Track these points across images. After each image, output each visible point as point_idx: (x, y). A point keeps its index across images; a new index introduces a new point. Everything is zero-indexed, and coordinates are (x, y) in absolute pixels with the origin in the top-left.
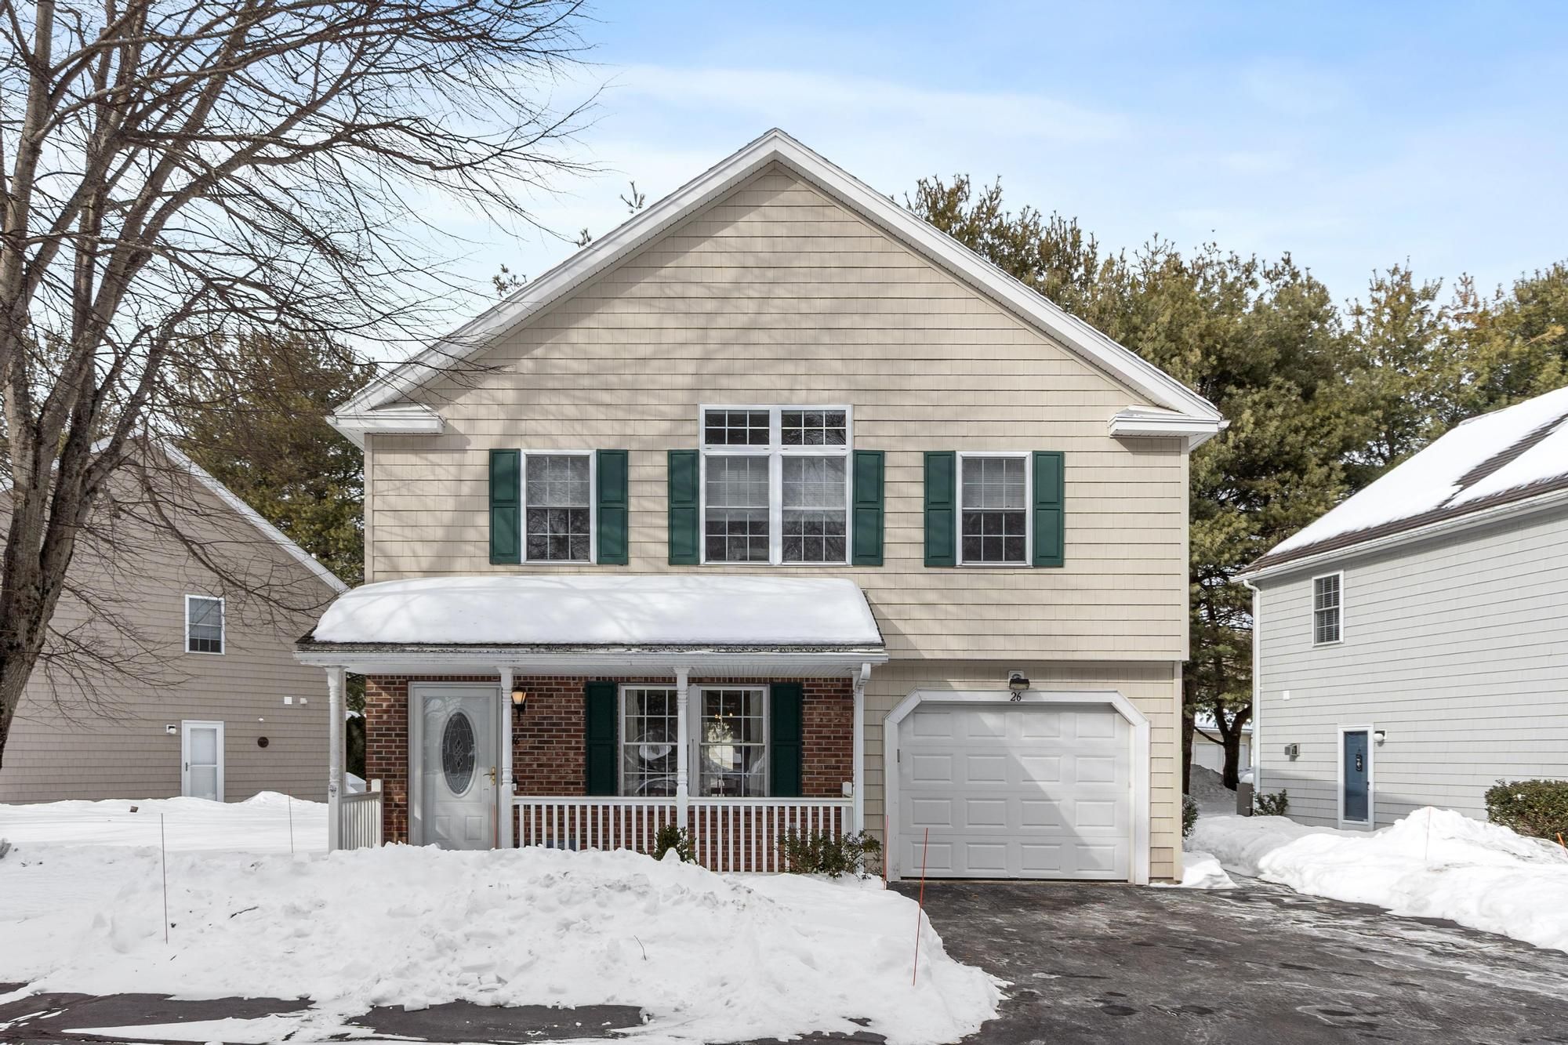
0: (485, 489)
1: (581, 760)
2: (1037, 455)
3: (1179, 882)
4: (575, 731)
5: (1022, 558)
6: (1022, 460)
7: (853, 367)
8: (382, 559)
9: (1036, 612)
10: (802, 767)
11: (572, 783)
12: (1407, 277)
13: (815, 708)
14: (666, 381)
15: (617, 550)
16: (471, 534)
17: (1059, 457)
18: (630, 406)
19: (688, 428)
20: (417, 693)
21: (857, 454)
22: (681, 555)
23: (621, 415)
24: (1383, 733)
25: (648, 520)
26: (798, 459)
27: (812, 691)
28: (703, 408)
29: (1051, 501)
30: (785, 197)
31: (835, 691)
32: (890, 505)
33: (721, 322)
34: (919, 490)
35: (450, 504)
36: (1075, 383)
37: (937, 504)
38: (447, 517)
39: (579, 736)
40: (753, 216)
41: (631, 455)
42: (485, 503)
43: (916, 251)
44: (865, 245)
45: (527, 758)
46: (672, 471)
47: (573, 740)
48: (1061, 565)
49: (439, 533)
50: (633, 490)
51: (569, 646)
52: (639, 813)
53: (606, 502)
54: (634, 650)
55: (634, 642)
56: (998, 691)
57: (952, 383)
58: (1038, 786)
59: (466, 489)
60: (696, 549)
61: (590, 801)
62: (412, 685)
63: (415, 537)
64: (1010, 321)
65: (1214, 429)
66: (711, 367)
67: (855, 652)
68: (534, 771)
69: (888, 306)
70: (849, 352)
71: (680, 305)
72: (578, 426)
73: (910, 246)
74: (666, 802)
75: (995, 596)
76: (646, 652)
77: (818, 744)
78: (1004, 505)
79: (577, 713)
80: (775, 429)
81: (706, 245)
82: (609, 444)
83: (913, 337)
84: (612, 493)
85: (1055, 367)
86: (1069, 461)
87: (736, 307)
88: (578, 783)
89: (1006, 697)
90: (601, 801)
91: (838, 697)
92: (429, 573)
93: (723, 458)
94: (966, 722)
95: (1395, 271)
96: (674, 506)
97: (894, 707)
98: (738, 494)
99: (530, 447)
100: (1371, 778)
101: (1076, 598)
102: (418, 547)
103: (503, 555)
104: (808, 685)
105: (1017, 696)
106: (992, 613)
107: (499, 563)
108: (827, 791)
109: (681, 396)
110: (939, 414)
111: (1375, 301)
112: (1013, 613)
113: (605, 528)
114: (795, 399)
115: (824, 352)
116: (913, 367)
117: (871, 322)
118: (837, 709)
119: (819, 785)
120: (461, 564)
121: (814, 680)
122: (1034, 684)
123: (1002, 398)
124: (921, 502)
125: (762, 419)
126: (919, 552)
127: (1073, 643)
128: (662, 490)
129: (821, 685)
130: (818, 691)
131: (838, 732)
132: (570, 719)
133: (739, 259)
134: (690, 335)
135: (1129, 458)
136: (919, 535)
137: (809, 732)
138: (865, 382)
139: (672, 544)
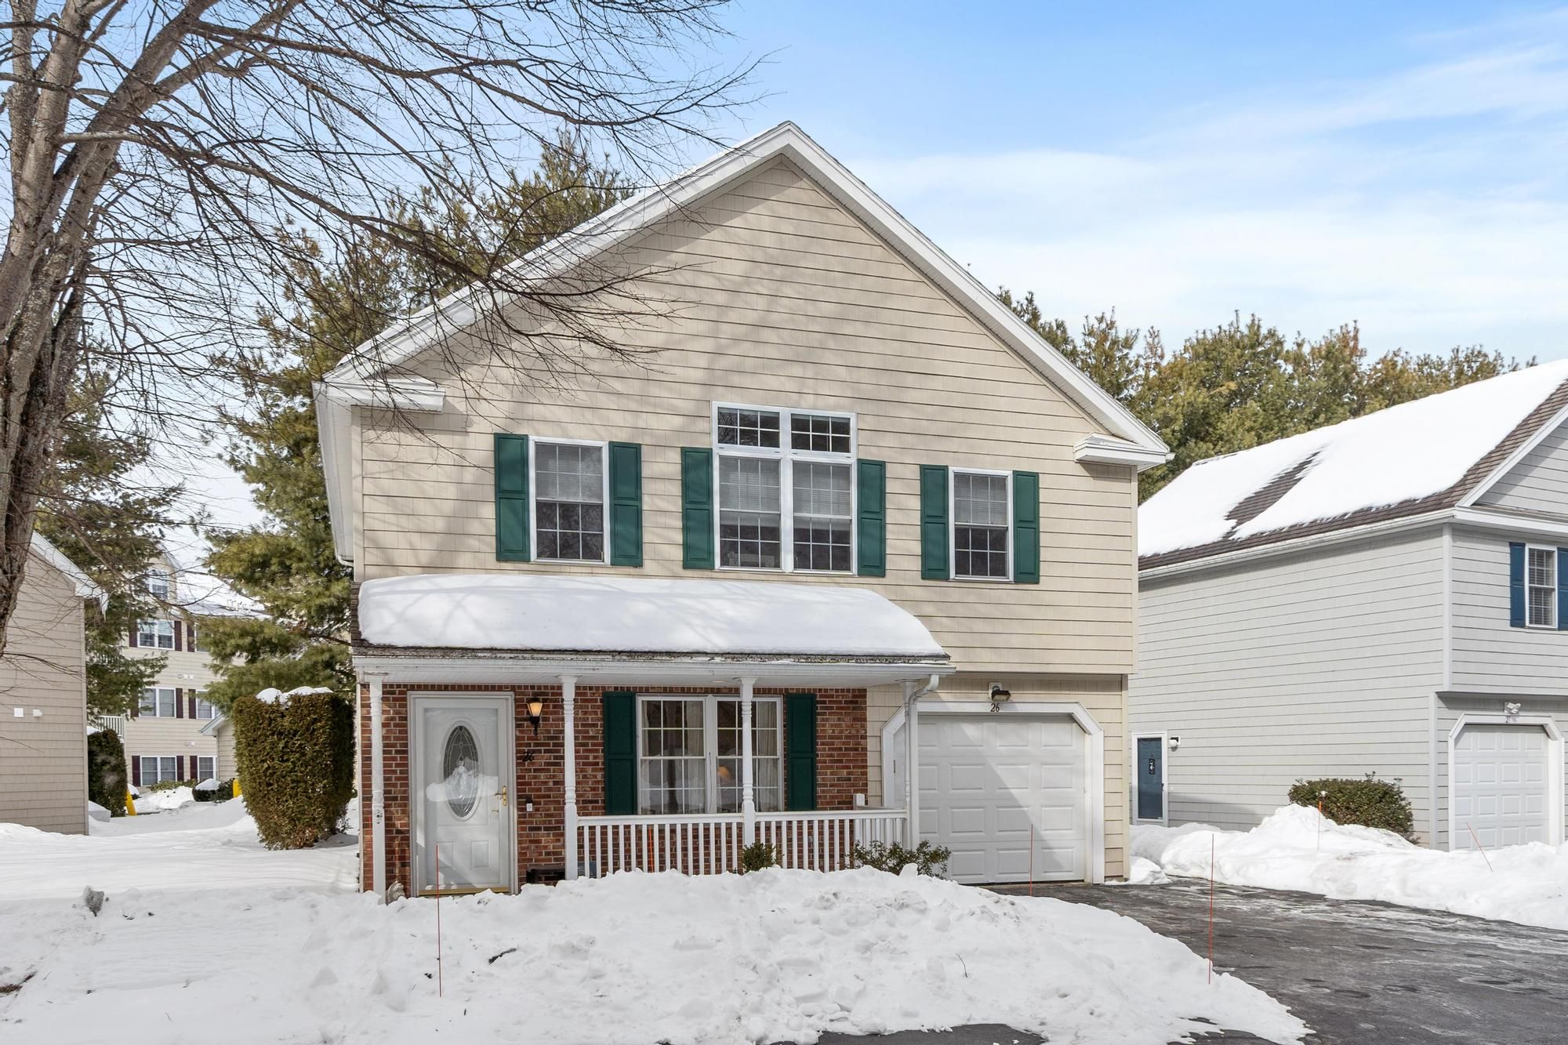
0: (490, 478)
1: (599, 776)
2: (1016, 474)
3: (1126, 880)
4: (593, 745)
5: (1003, 573)
6: (1004, 479)
7: (857, 375)
8: (374, 551)
9: (1016, 627)
10: (816, 780)
11: (591, 802)
12: (1111, 326)
13: (827, 720)
14: (680, 373)
15: (633, 552)
16: (475, 527)
17: (1034, 477)
18: (643, 397)
19: (702, 425)
20: (418, 704)
21: (861, 463)
22: (696, 559)
23: (633, 406)
24: (1177, 739)
25: (662, 520)
26: (806, 465)
27: (824, 702)
28: (716, 405)
29: (1028, 521)
30: (792, 193)
31: (846, 702)
32: (891, 516)
33: (733, 316)
34: (916, 503)
35: (451, 492)
36: (1047, 407)
37: (933, 518)
38: (448, 507)
39: (597, 751)
40: (760, 209)
41: (644, 449)
42: (490, 493)
43: (912, 264)
44: (866, 252)
45: (542, 775)
46: (686, 469)
47: (591, 756)
48: (1037, 582)
49: (440, 525)
50: (647, 487)
51: (651, 654)
52: (662, 831)
53: (621, 498)
54: (718, 659)
55: (717, 651)
56: (980, 702)
57: (942, 399)
58: (1011, 794)
59: (469, 475)
60: (711, 553)
61: (610, 821)
62: (411, 695)
63: (411, 527)
64: (991, 343)
65: (1162, 460)
66: (723, 363)
67: (924, 663)
68: (550, 789)
69: (886, 316)
70: (854, 359)
71: (691, 294)
72: (588, 414)
73: (905, 258)
74: (733, 818)
75: (983, 610)
76: (729, 660)
77: (831, 755)
78: (989, 522)
79: (595, 725)
80: (785, 432)
81: (716, 234)
82: (622, 437)
83: (910, 349)
84: (626, 490)
85: (1030, 391)
86: (1043, 481)
87: (746, 303)
88: (597, 802)
89: (986, 708)
90: (621, 820)
91: (848, 708)
92: (430, 568)
93: (736, 459)
94: (951, 732)
95: (1101, 320)
96: (688, 506)
97: (890, 718)
98: (750, 498)
99: (538, 434)
100: (1165, 780)
101: (1050, 613)
102: (416, 539)
103: (511, 551)
104: (821, 696)
105: (996, 706)
106: (979, 626)
107: (506, 561)
108: (839, 803)
109: (695, 392)
110: (934, 428)
111: (1088, 345)
112: (998, 627)
113: (619, 528)
114: (803, 404)
115: (829, 357)
116: (910, 380)
117: (873, 331)
118: (848, 720)
119: (833, 797)
120: (464, 560)
121: (826, 690)
122: (1015, 696)
123: (987, 417)
124: (918, 514)
125: (772, 421)
126: (916, 564)
127: (1048, 657)
128: (676, 489)
129: (832, 696)
130: (830, 702)
131: (849, 743)
132: (588, 732)
133: (750, 253)
134: (701, 328)
135: (1090, 483)
136: (916, 548)
137: (823, 744)
138: (867, 391)
139: (687, 547)
